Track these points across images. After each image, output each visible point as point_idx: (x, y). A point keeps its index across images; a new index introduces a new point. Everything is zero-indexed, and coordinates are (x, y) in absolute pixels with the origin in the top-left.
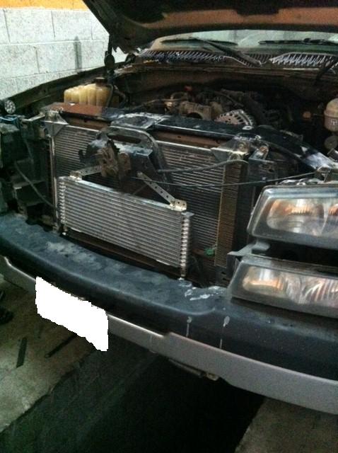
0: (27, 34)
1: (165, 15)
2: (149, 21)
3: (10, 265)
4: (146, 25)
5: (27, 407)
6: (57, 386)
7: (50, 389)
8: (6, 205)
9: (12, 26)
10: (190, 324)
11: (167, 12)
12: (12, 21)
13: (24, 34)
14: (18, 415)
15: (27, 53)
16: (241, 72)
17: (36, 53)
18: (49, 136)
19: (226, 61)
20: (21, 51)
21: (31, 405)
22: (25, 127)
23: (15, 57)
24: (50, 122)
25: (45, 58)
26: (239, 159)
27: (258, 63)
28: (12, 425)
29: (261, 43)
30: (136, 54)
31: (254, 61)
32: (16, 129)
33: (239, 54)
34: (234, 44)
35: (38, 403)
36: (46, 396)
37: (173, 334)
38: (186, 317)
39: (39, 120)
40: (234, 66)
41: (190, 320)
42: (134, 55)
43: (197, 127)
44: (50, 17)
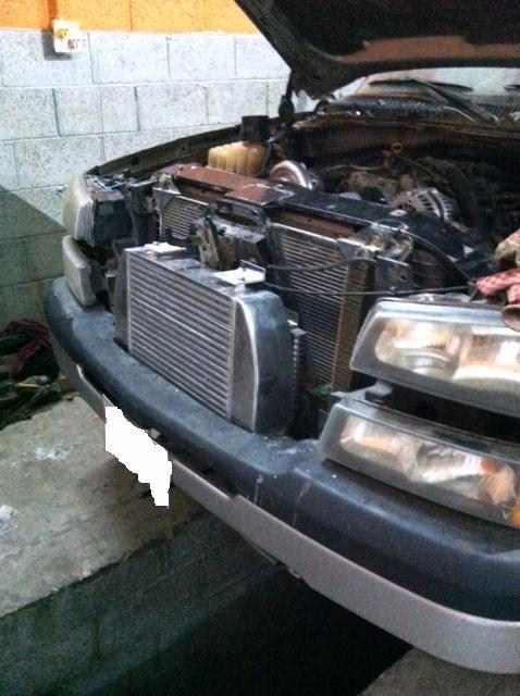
0: (195, 69)
1: (366, 44)
2: (344, 52)
3: (81, 375)
4: (339, 59)
5: (86, 574)
6: (136, 554)
7: (124, 556)
8: (94, 297)
9: (176, 58)
10: (259, 485)
11: (369, 40)
12: (177, 51)
13: (190, 68)
14: (70, 581)
15: (193, 95)
16: (464, 131)
17: (207, 97)
18: (157, 209)
19: (447, 115)
20: (184, 91)
21: (92, 571)
22: (129, 194)
23: (175, 100)
24: (160, 189)
25: (218, 103)
26: (366, 257)
27: (493, 120)
28: (62, 590)
29: (508, 89)
30: (330, 100)
31: (488, 115)
32: (121, 197)
33: (467, 104)
34: (469, 89)
35: (103, 571)
36: (117, 565)
37: (240, 497)
38: (256, 473)
39: (148, 186)
40: (458, 122)
41: (260, 480)
42: (327, 102)
43: (331, 207)
44: (232, 44)
